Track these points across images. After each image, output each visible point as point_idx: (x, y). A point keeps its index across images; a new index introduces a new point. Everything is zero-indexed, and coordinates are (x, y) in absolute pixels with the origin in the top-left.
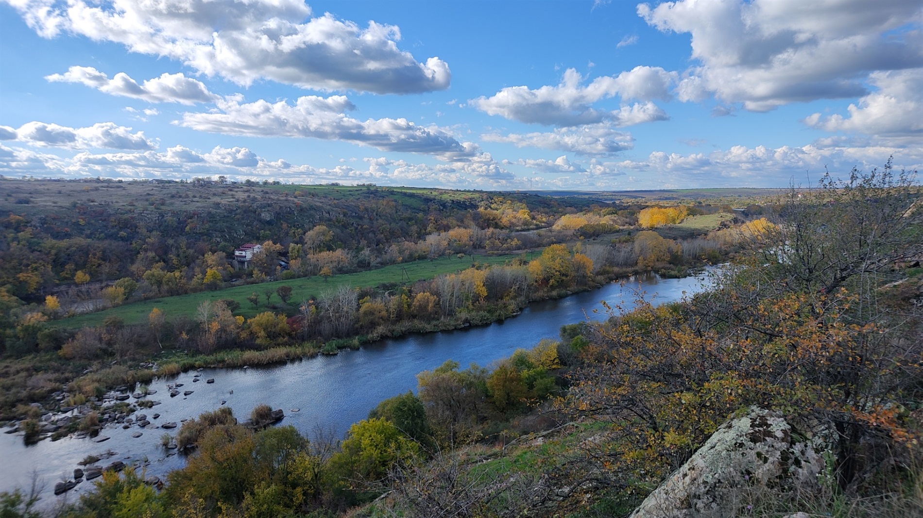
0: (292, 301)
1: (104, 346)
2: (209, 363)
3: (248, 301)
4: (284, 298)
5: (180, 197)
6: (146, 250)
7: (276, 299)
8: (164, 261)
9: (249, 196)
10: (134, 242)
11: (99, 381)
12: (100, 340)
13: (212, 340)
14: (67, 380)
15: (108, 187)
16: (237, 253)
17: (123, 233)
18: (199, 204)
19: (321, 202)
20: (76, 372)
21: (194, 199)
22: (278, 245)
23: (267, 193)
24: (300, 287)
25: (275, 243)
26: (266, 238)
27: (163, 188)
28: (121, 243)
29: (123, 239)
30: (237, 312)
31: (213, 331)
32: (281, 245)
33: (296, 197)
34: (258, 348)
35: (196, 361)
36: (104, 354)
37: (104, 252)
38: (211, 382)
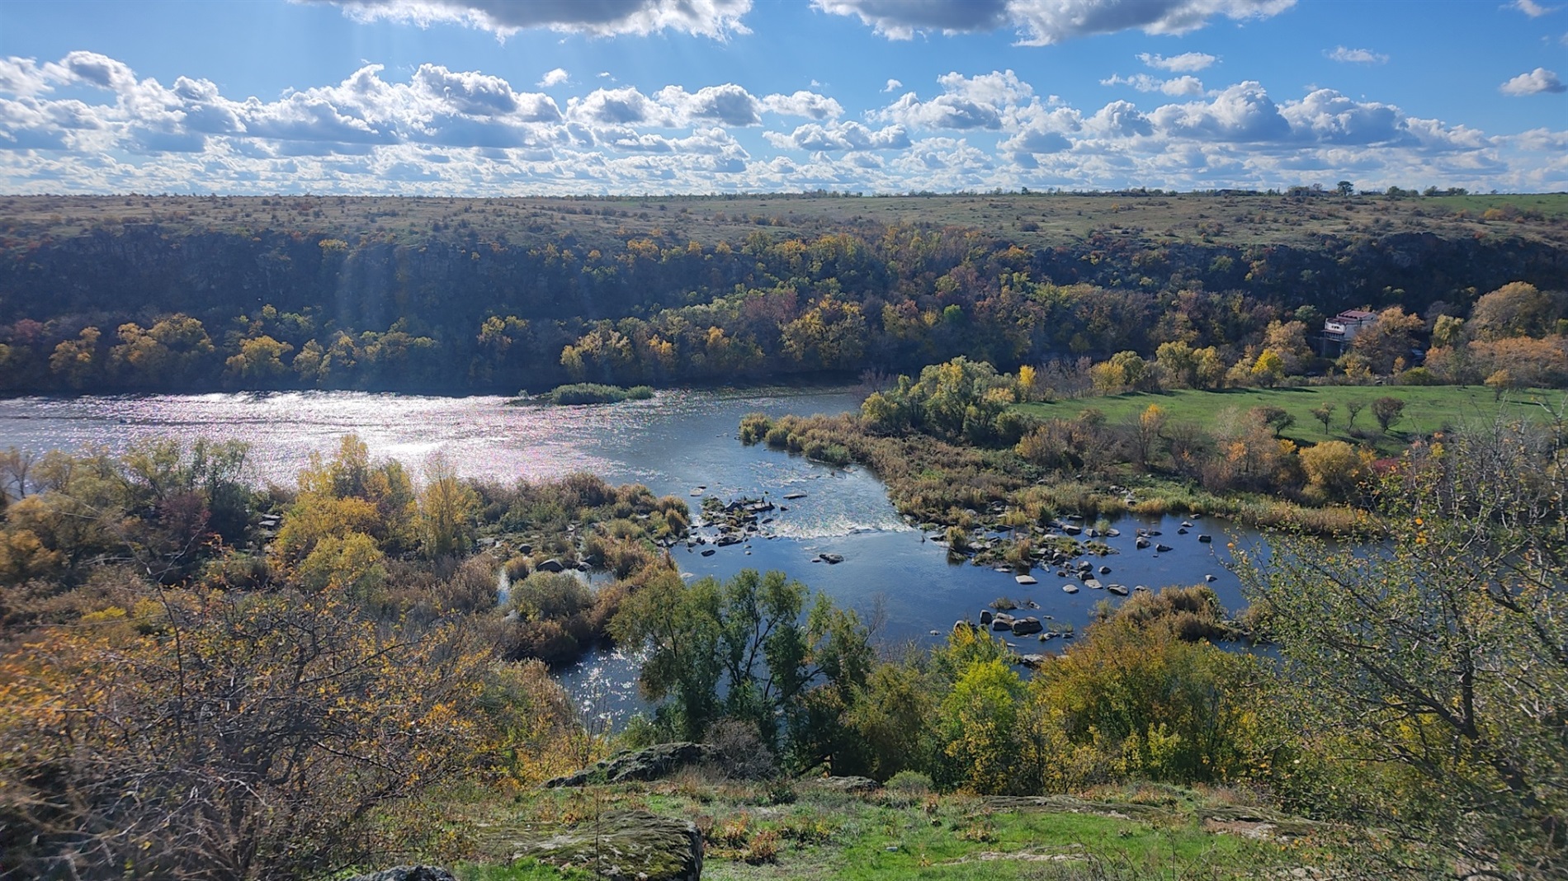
0: (1401, 428)
1: (1073, 451)
2: (1213, 509)
3: (1312, 416)
4: (1385, 421)
5: (1252, 221)
6: (1176, 309)
7: (1368, 421)
8: (1201, 329)
9: (1377, 221)
10: (1159, 295)
11: (1049, 500)
12: (1069, 440)
13: (1226, 472)
14: (1016, 487)
15: (1146, 203)
16: (1330, 327)
17: (1146, 280)
18: (1277, 235)
19: (1539, 233)
20: (1028, 479)
21: (1274, 226)
22: (1414, 317)
23: (1419, 214)
24: (1433, 402)
25: (1407, 313)
26: (1391, 301)
27: (1232, 204)
28: (1140, 295)
29: (1146, 289)
30: (1285, 432)
31: (1233, 457)
32: (1420, 317)
33: (1481, 222)
34: (1305, 502)
35: (1193, 501)
36: (1068, 463)
37: (1114, 308)
38: (1205, 540)
